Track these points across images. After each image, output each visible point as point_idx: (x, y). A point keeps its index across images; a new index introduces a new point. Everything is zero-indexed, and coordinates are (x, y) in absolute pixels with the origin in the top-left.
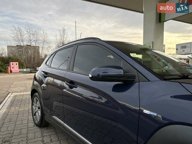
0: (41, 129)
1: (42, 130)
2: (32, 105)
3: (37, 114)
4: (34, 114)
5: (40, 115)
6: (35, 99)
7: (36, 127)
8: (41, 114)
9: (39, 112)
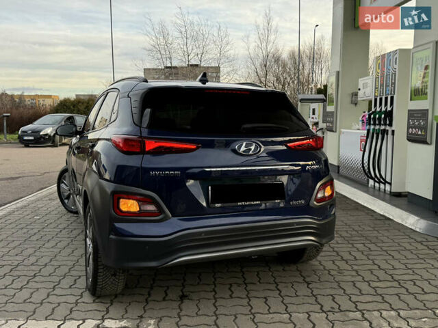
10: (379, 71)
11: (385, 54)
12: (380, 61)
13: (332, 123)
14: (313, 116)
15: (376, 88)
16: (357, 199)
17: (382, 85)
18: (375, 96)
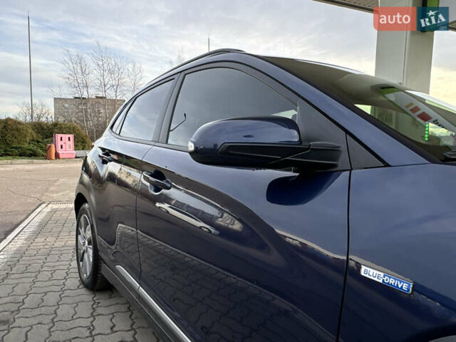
0: (93, 296)
1: (95, 299)
2: (78, 233)
3: (86, 256)
4: (80, 258)
5: (91, 260)
6: (82, 219)
7: (83, 291)
8: (93, 259)
9: (91, 252)
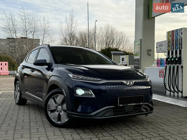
3: (17, 96)
5: (19, 95)
7: (17, 105)
10: (171, 38)
11: (174, 30)
12: (171, 33)
13: (138, 64)
14: (123, 62)
15: (168, 46)
16: (165, 101)
17: (173, 45)
18: (168, 50)
